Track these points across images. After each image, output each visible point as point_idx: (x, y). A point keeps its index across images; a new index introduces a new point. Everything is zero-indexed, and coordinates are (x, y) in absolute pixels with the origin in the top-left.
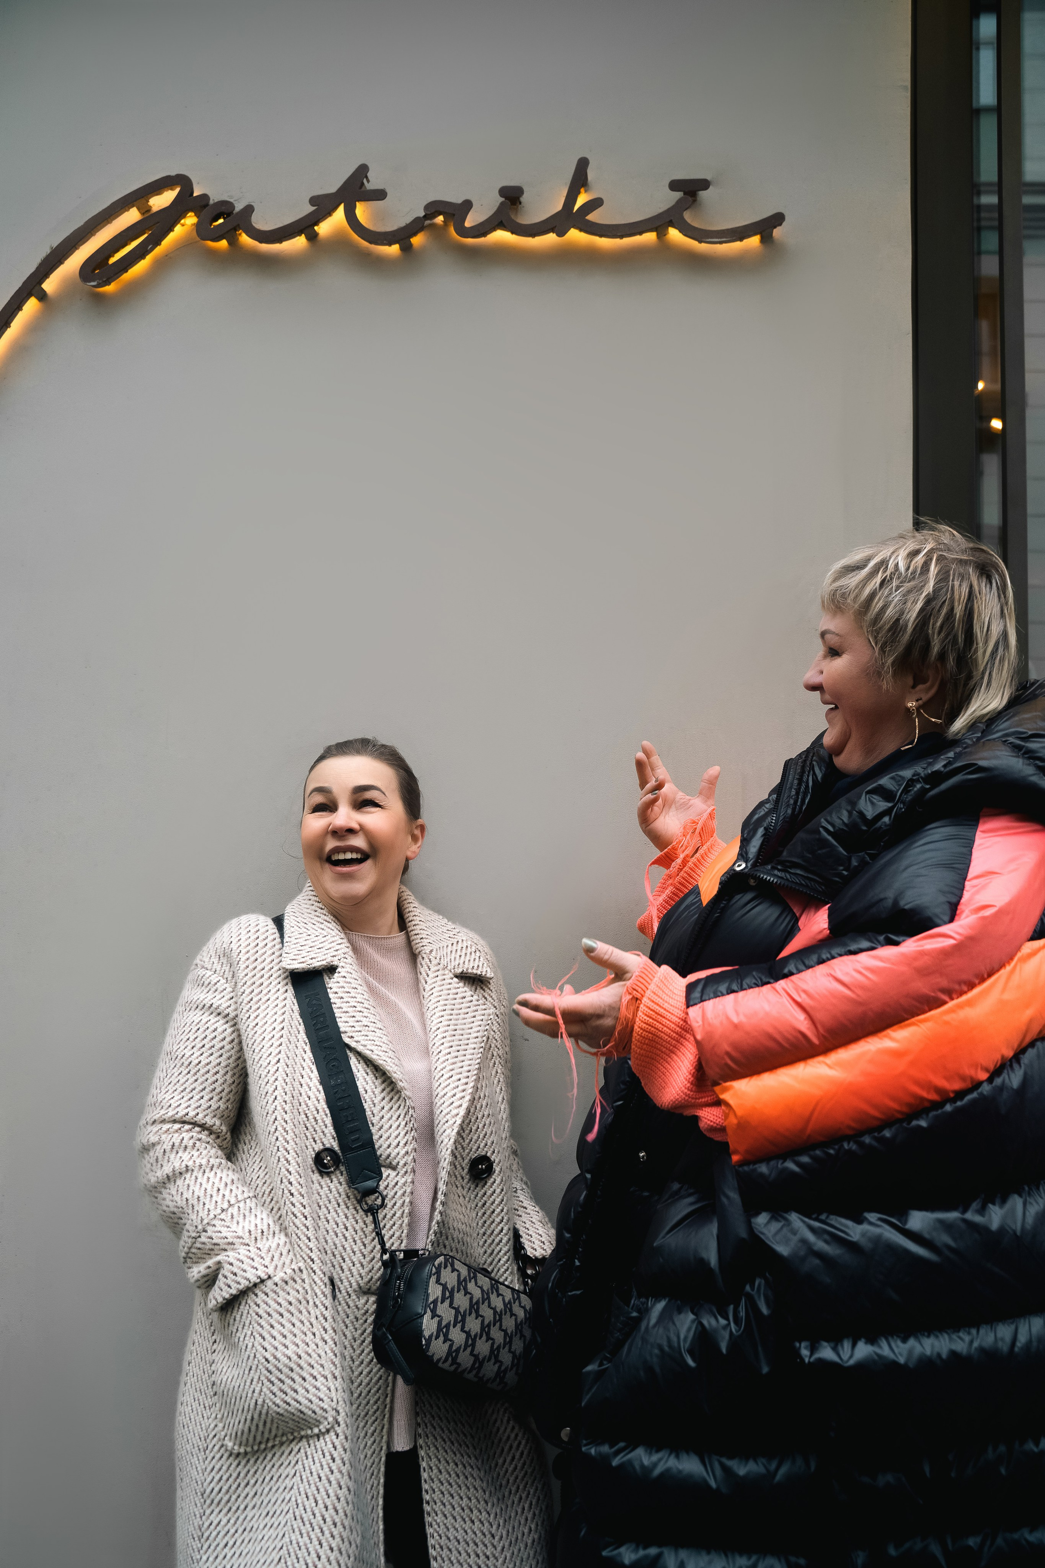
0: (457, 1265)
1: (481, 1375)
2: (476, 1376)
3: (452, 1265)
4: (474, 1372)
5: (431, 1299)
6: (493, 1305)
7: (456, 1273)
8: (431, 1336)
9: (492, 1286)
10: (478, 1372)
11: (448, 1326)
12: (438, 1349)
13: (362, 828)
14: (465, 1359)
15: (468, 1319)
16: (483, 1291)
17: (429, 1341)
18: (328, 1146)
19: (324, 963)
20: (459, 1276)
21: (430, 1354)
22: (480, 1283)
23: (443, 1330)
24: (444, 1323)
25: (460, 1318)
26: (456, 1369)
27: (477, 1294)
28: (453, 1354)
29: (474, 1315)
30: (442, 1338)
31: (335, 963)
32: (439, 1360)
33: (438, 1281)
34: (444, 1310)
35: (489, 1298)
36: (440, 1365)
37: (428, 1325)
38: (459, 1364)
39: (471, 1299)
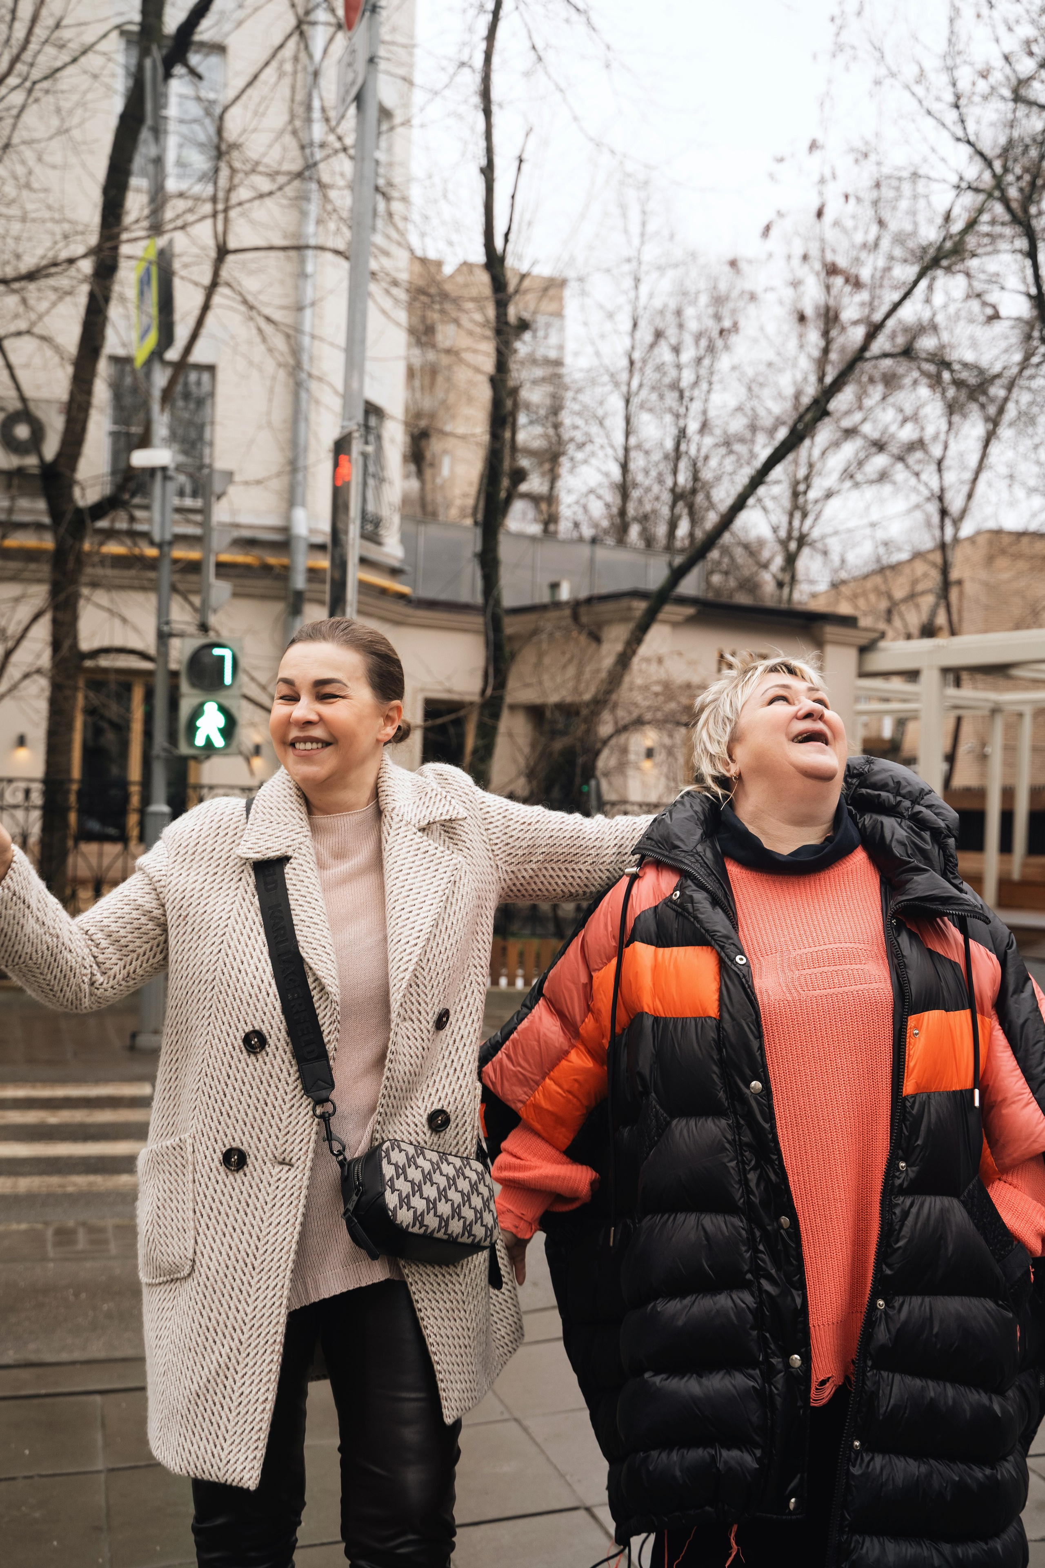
0: (403, 1146)
1: (449, 1232)
2: (445, 1233)
3: (399, 1147)
4: (443, 1230)
5: (387, 1178)
6: (445, 1173)
7: (403, 1153)
8: (395, 1208)
9: (441, 1158)
10: (446, 1230)
11: (408, 1196)
12: (404, 1217)
13: (322, 720)
14: (431, 1222)
15: (424, 1188)
16: (432, 1163)
17: (395, 1211)
18: (257, 1028)
19: (278, 853)
20: (407, 1155)
21: (398, 1222)
22: (428, 1157)
23: (405, 1201)
24: (404, 1195)
25: (417, 1188)
26: (426, 1231)
27: (427, 1166)
28: (419, 1218)
29: (428, 1183)
30: (405, 1207)
31: (289, 854)
32: (408, 1226)
33: (389, 1162)
34: (400, 1184)
35: (439, 1167)
36: (410, 1230)
37: (391, 1200)
38: (427, 1226)
39: (423, 1171)
